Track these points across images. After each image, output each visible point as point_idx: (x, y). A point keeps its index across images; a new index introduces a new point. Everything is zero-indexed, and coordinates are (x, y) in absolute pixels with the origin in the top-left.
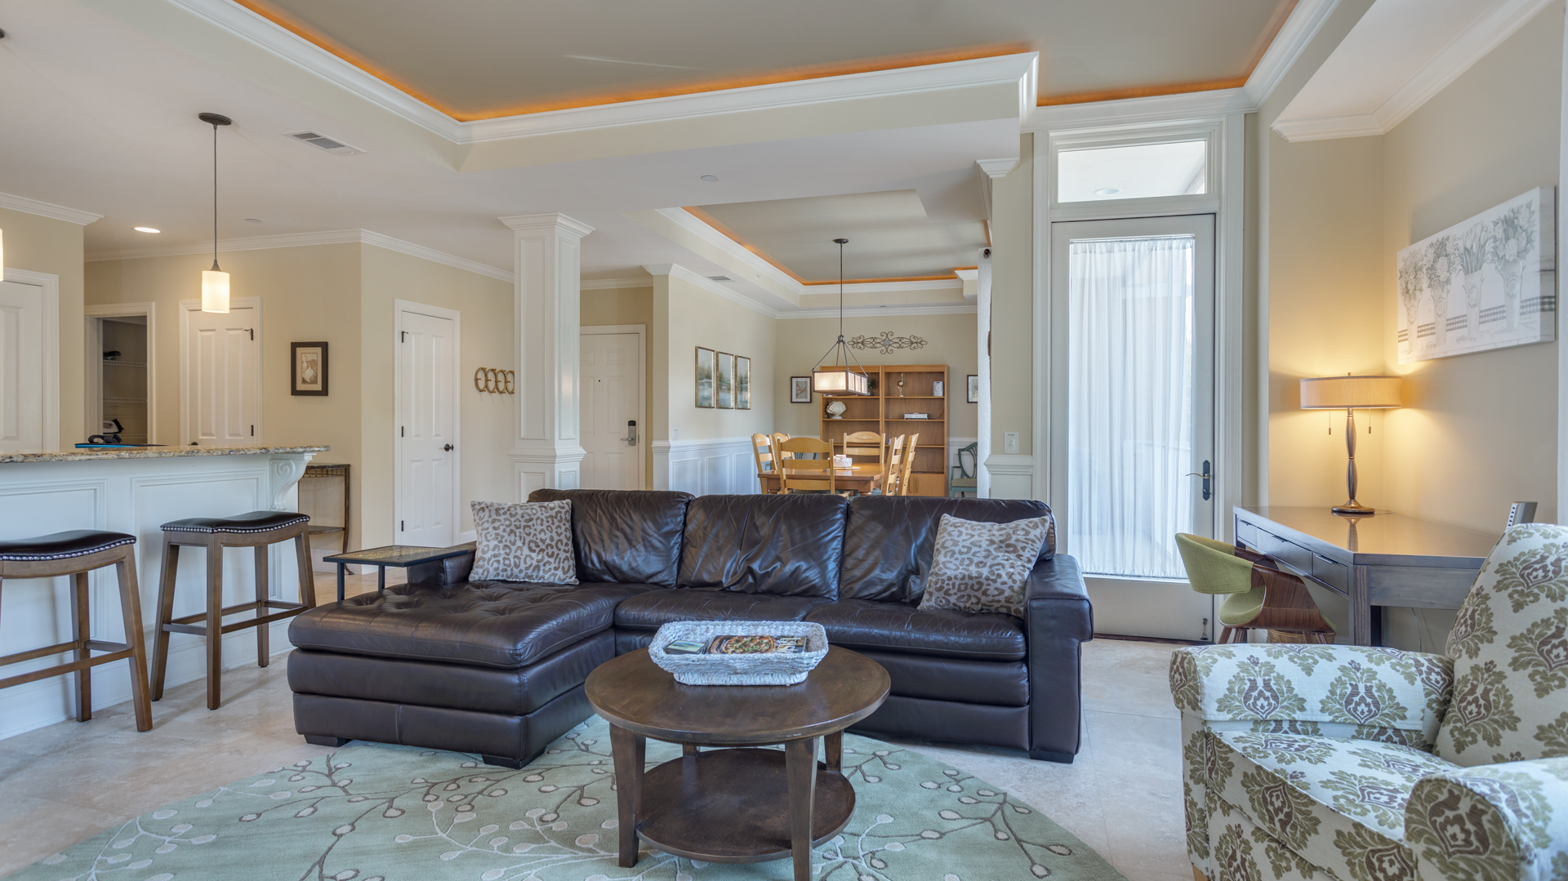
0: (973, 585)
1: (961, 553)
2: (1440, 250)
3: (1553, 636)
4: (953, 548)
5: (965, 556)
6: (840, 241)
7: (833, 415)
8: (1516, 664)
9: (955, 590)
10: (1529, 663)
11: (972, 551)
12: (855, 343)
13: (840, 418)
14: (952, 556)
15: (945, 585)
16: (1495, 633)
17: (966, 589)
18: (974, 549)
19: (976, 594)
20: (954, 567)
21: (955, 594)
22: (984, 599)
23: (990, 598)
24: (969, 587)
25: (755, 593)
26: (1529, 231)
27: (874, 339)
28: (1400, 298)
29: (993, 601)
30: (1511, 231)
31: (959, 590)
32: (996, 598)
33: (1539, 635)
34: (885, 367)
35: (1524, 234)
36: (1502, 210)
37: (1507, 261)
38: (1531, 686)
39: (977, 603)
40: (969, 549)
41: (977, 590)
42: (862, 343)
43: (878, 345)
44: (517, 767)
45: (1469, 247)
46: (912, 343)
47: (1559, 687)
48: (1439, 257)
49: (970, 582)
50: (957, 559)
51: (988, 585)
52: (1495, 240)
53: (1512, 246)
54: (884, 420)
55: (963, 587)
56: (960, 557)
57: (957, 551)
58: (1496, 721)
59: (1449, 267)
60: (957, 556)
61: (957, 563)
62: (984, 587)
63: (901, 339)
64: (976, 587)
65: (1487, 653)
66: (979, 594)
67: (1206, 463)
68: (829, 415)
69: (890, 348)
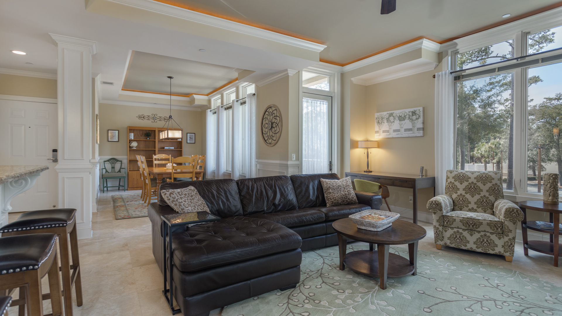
0: (345, 197)
1: (336, 189)
2: (391, 115)
3: (470, 187)
4: (334, 188)
5: (338, 190)
6: (170, 77)
7: (132, 147)
8: (466, 193)
9: (340, 199)
10: (468, 192)
11: (339, 188)
12: (140, 117)
13: (135, 148)
14: (334, 190)
15: (336, 198)
16: (459, 189)
17: (343, 199)
18: (340, 187)
19: (346, 199)
20: (337, 193)
21: (340, 200)
22: (348, 200)
23: (351, 200)
24: (344, 198)
25: (275, 212)
26: (419, 115)
27: (149, 116)
28: (376, 124)
29: (351, 201)
30: (414, 114)
31: (341, 199)
32: (352, 200)
33: (468, 188)
34: (158, 128)
35: (418, 115)
36: (412, 110)
37: (413, 120)
38: (470, 196)
39: (347, 202)
40: (338, 188)
41: (346, 198)
42: (143, 117)
43: (150, 119)
44: (294, 287)
45: (401, 115)
46: (165, 119)
47: (475, 195)
48: (390, 116)
49: (344, 197)
50: (336, 191)
51: (349, 196)
52: (409, 115)
53: (414, 117)
54: (158, 149)
55: (342, 198)
56: (337, 190)
57: (335, 188)
58: (467, 203)
59: (394, 119)
60: (336, 190)
61: (337, 192)
62: (348, 197)
63: (160, 117)
64: (346, 197)
65: (459, 193)
66: (347, 199)
67: (330, 161)
68: (130, 147)
69: (156, 120)
